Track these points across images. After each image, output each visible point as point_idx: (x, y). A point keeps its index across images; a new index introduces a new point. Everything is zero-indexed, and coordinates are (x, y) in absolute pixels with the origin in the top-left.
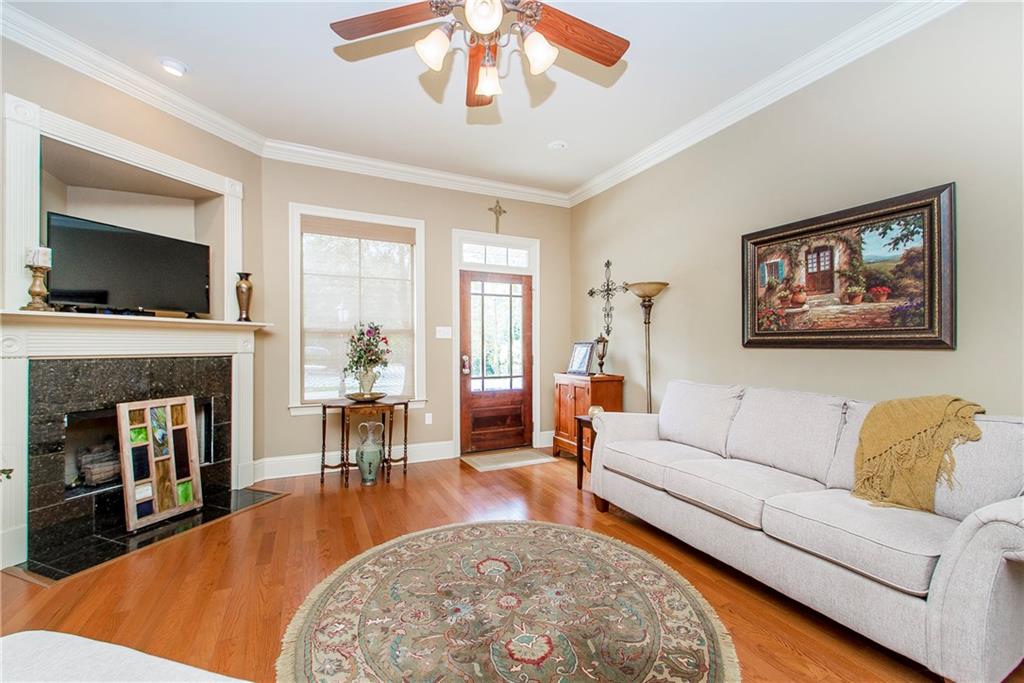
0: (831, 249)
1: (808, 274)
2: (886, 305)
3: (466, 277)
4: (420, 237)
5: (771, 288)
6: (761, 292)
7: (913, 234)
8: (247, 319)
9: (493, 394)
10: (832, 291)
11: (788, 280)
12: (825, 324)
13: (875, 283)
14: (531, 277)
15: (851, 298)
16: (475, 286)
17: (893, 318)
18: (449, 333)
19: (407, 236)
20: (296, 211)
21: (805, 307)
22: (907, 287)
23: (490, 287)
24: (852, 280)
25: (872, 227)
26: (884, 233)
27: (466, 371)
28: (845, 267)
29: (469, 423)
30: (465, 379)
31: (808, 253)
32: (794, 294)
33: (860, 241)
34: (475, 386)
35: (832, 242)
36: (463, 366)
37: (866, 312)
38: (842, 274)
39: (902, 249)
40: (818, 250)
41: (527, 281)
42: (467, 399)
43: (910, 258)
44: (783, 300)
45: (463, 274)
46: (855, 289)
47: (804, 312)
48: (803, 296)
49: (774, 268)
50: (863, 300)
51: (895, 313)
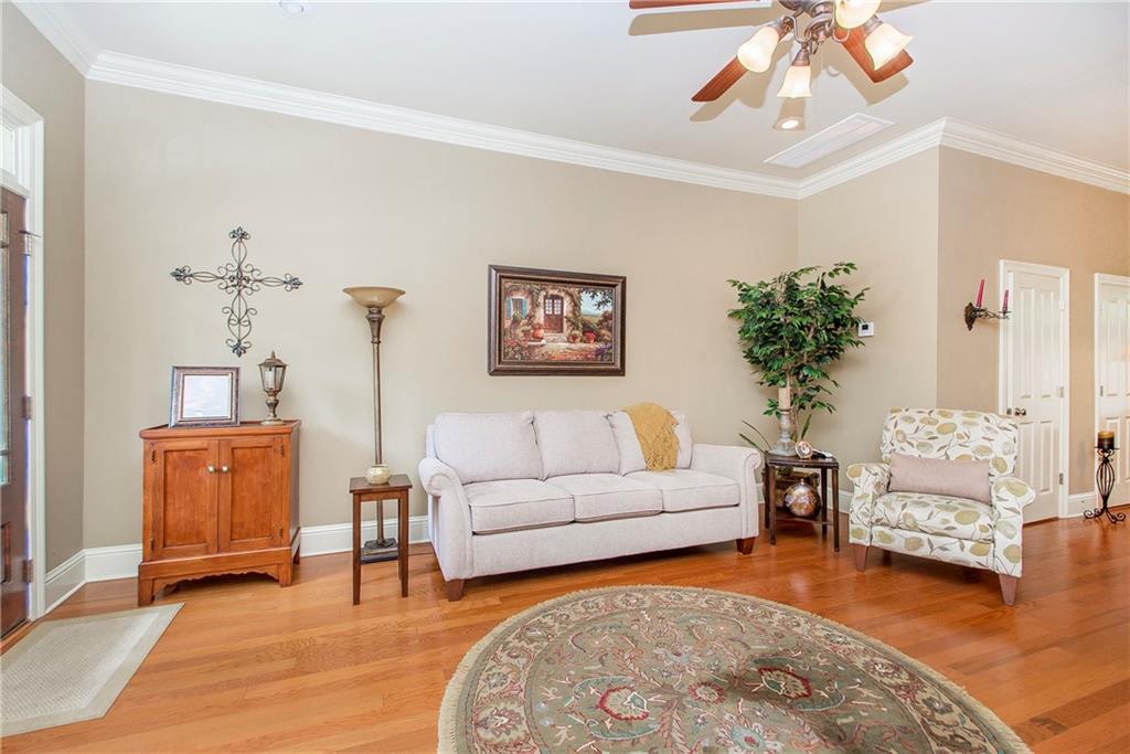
0: (562, 299)
1: (546, 315)
2: (593, 346)
5: (516, 322)
6: (507, 324)
7: (608, 301)
10: (562, 332)
11: (530, 317)
12: (557, 357)
13: (588, 331)
15: (573, 338)
17: (597, 355)
21: (543, 342)
22: (604, 335)
24: (574, 325)
25: (587, 290)
26: (593, 297)
28: (571, 315)
31: (546, 297)
32: (535, 329)
33: (580, 298)
35: (562, 294)
37: (583, 350)
38: (569, 321)
39: (601, 312)
40: (554, 297)
43: (607, 317)
44: (526, 333)
46: (576, 332)
47: (542, 346)
48: (541, 333)
49: (519, 304)
50: (581, 341)
51: (599, 352)
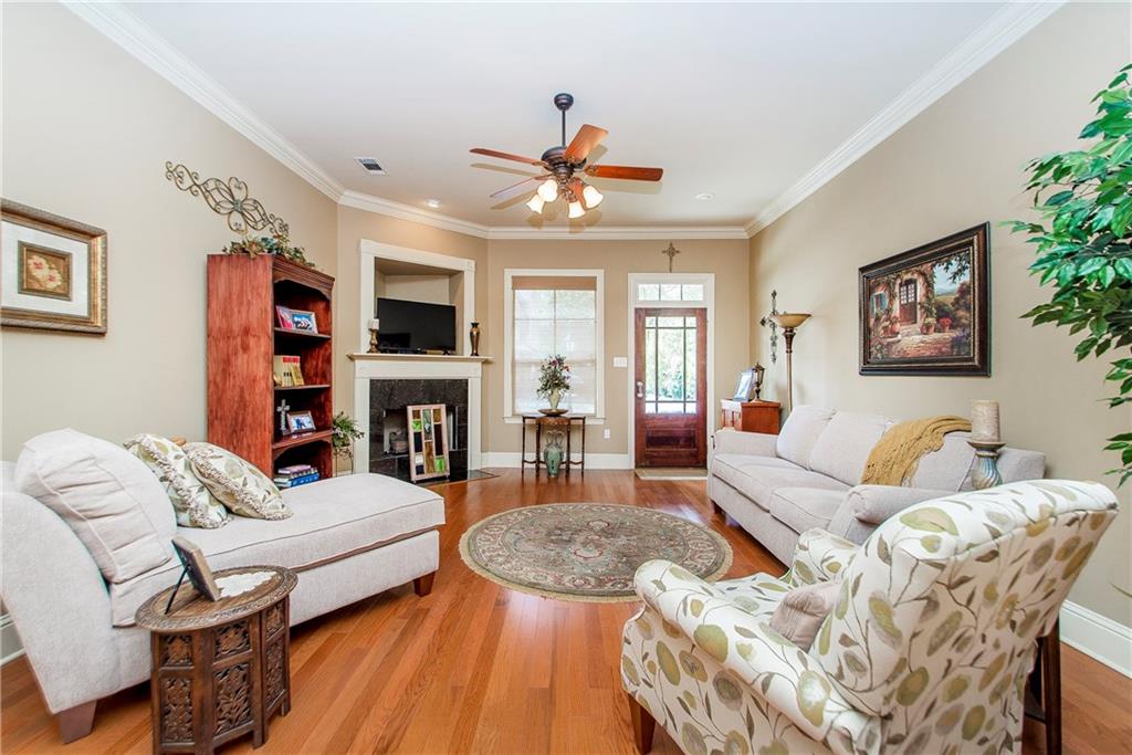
0: (915, 282)
1: (901, 305)
2: (948, 335)
3: (642, 313)
4: (600, 284)
5: (878, 319)
6: (872, 321)
7: (964, 268)
8: (477, 355)
9: (666, 417)
10: (915, 322)
11: (889, 311)
12: (912, 353)
13: (943, 315)
14: (705, 309)
15: (926, 329)
16: (650, 321)
17: (952, 347)
18: (625, 362)
19: (590, 284)
20: (509, 274)
21: (899, 337)
22: (961, 318)
23: (663, 321)
24: (928, 312)
25: (939, 261)
26: (947, 268)
27: (640, 395)
28: (924, 299)
29: (644, 440)
30: (639, 402)
31: (901, 285)
32: (892, 323)
33: (932, 276)
34: (649, 409)
35: (916, 276)
36: (637, 391)
37: (938, 342)
38: (922, 307)
39: (957, 286)
40: (908, 282)
41: (701, 313)
42: (641, 420)
43: (964, 291)
44: (885, 328)
45: (637, 310)
46: (930, 320)
47: (899, 341)
48: (898, 326)
49: (880, 297)
50: (935, 331)
51: (956, 342)
